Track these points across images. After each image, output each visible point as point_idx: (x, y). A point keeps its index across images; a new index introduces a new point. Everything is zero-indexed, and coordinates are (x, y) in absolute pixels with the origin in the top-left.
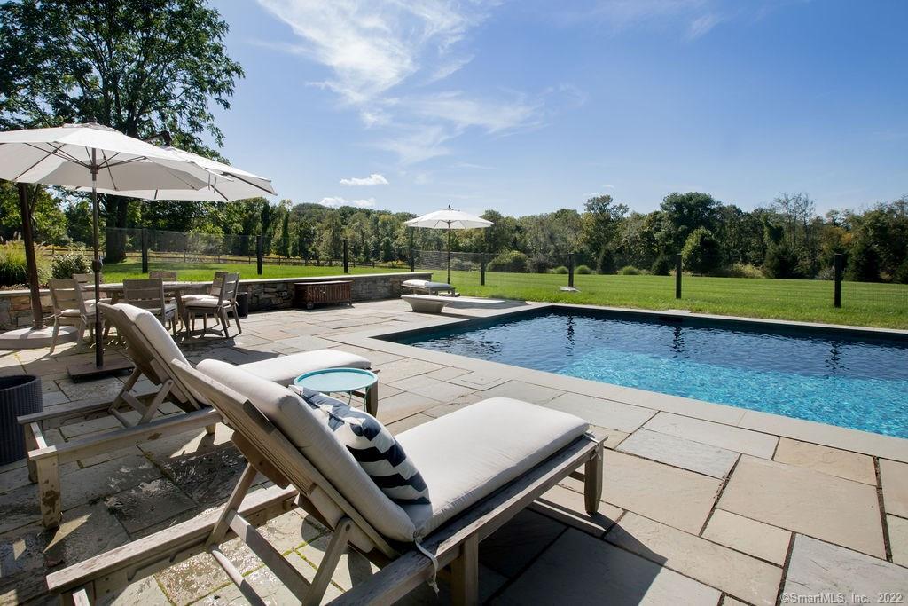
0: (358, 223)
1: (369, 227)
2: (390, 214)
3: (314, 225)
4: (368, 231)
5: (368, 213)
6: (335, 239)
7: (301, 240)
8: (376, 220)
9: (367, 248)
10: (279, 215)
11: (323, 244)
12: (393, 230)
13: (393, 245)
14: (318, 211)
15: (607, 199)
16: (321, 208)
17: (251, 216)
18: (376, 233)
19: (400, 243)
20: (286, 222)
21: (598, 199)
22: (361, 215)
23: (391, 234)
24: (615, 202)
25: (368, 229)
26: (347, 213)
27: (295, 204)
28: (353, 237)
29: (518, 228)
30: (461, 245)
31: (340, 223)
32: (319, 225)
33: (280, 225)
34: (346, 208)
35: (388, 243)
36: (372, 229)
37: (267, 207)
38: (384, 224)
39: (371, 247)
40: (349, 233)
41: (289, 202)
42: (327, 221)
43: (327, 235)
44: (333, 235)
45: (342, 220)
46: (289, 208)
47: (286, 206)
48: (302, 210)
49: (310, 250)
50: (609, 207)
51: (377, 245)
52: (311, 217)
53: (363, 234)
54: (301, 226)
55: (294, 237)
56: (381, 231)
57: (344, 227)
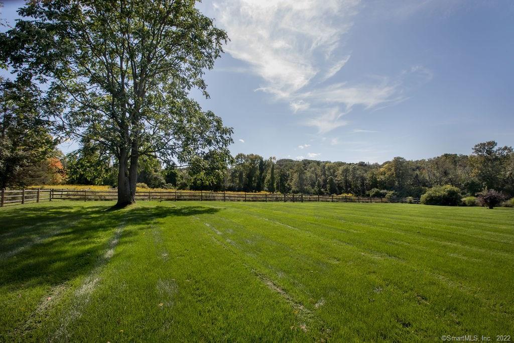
0: (313, 169)
1: (319, 171)
2: (330, 162)
3: (288, 170)
4: (320, 173)
5: (318, 163)
6: (300, 178)
7: (281, 179)
8: (324, 167)
9: (319, 183)
10: (268, 165)
11: (293, 181)
12: (334, 172)
13: (334, 181)
14: (290, 163)
15: (493, 144)
16: (291, 161)
17: (253, 167)
18: (325, 174)
19: (339, 180)
20: (273, 169)
21: (484, 144)
22: (315, 164)
23: (333, 174)
24: (500, 145)
25: (319, 172)
26: (306, 163)
27: (278, 159)
28: (310, 177)
29: (418, 168)
30: (378, 180)
31: (303, 169)
32: (291, 170)
33: (270, 171)
34: (306, 160)
35: (332, 180)
36: (321, 171)
37: (262, 161)
38: (329, 169)
39: (322, 183)
40: (308, 174)
41: (274, 158)
42: (295, 168)
43: (296, 175)
44: (299, 176)
45: (304, 167)
46: (275, 162)
47: (273, 160)
48: (281, 162)
49: (286, 185)
50: (495, 149)
51: (325, 181)
52: (286, 166)
53: (316, 175)
54: (281, 171)
55: (277, 178)
56: (327, 173)
57: (305, 171)
